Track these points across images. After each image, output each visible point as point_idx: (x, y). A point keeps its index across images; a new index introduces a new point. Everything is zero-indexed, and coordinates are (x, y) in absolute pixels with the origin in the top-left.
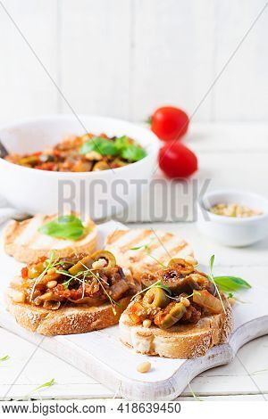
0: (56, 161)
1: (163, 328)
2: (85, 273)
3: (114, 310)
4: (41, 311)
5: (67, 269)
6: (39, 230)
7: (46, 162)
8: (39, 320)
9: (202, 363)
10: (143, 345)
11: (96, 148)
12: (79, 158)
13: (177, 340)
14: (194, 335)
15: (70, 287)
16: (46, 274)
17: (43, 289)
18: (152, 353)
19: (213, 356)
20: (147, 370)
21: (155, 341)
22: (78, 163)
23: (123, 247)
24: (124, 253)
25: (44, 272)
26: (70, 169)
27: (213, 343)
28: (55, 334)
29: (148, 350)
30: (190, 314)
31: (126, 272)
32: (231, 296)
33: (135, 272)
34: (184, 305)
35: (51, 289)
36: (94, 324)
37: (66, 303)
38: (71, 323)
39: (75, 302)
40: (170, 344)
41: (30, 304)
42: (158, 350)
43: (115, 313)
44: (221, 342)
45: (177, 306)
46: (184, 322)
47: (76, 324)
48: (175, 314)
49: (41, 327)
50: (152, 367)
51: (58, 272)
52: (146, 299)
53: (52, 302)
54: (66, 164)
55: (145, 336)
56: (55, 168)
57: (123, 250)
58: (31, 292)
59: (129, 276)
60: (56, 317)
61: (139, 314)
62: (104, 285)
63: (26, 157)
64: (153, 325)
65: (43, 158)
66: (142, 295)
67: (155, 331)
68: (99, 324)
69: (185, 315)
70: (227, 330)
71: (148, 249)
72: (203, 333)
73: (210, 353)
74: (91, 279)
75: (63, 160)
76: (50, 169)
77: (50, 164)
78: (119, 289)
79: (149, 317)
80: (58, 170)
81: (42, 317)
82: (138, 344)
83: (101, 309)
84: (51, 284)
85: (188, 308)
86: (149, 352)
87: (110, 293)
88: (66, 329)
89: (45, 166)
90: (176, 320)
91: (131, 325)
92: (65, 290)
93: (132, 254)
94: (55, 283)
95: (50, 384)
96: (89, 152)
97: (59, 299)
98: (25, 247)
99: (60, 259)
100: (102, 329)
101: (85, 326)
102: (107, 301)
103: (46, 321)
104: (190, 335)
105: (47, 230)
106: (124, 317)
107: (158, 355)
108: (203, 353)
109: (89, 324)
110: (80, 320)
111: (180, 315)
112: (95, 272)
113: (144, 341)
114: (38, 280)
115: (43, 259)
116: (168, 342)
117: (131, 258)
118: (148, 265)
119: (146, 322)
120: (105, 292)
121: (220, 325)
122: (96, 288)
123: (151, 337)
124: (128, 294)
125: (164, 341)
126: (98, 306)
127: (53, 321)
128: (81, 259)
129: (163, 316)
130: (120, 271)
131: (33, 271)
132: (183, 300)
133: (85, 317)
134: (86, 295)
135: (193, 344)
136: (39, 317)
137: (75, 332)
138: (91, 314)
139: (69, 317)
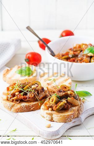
1: (56, 111)
2: (29, 90)
3: (39, 104)
4: (12, 104)
5: (23, 88)
6: (16, 72)
8: (12, 107)
9: (71, 124)
10: (49, 117)
13: (61, 116)
14: (67, 114)
15: (23, 95)
16: (15, 89)
17: (14, 95)
18: (52, 120)
20: (49, 127)
21: (53, 116)
23: (45, 79)
24: (45, 81)
25: (14, 89)
27: (75, 117)
28: (17, 112)
29: (50, 119)
30: (66, 106)
31: (45, 89)
32: (84, 99)
33: (49, 89)
34: (64, 103)
35: (17, 95)
36: (32, 108)
37: (22, 101)
38: (23, 108)
39: (25, 100)
41: (9, 101)
42: (54, 119)
43: (40, 105)
44: (78, 117)
45: (61, 104)
46: (64, 109)
47: (25, 109)
48: (60, 107)
49: (13, 109)
50: (51, 125)
51: (19, 89)
52: (51, 100)
53: (17, 100)
54: (80, 58)
55: (49, 114)
58: (9, 96)
59: (46, 91)
60: (18, 106)
61: (47, 106)
62: (36, 94)
64: (52, 110)
66: (50, 98)
67: (53, 112)
68: (34, 109)
69: (64, 107)
70: (81, 112)
71: (55, 80)
72: (71, 113)
73: (74, 121)
74: (31, 92)
78: (41, 96)
79: (51, 107)
81: (13, 106)
82: (47, 117)
84: (17, 93)
85: (66, 104)
86: (51, 120)
87: (38, 97)
88: (22, 110)
90: (61, 109)
91: (44, 110)
92: (21, 96)
93: (49, 82)
94: (18, 93)
95: (15, 131)
97: (19, 99)
98: (10, 78)
99: (20, 84)
101: (28, 109)
102: (37, 100)
103: (14, 107)
104: (66, 114)
105: (18, 72)
106: (43, 107)
107: (54, 121)
108: (71, 121)
109: (30, 108)
110: (26, 107)
111: (63, 107)
112: (33, 89)
113: (49, 116)
114: (12, 92)
115: (15, 84)
116: (58, 117)
117: (48, 84)
118: (54, 87)
119: (50, 109)
120: (36, 97)
121: (78, 110)
122: (33, 95)
123: (51, 114)
124: (45, 97)
125: (56, 116)
126: (34, 102)
127: (17, 107)
128: (28, 84)
129: (56, 107)
130: (43, 89)
131: (11, 88)
132: (64, 101)
133: (29, 106)
134: (29, 98)
135: (67, 117)
136: (12, 106)
137: (25, 111)
138: (31, 105)
139: (23, 106)
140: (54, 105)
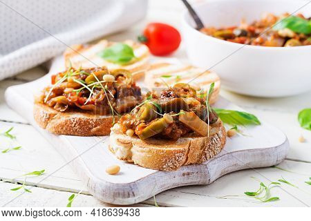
0: (249, 35)
1: (142, 139)
2: (96, 84)
4: (51, 111)
5: (84, 79)
7: (239, 36)
8: (49, 119)
9: (175, 178)
10: (121, 151)
11: (290, 26)
12: (272, 35)
13: (150, 151)
16: (66, 81)
17: (59, 92)
18: (128, 160)
19: (188, 174)
20: (115, 172)
21: (132, 150)
22: (270, 39)
26: (262, 43)
27: (190, 161)
28: (59, 133)
29: (125, 157)
30: (170, 130)
32: (235, 127)
35: (66, 94)
36: (94, 129)
37: (73, 108)
38: (73, 125)
40: (144, 154)
41: (45, 104)
42: (134, 159)
43: (114, 122)
44: (198, 163)
45: (160, 121)
47: (77, 127)
49: (50, 125)
50: (120, 171)
51: (76, 81)
53: (62, 105)
54: (258, 40)
55: (123, 143)
56: (247, 42)
57: (155, 77)
58: (48, 94)
60: (62, 118)
62: (110, 97)
63: (220, 30)
64: (135, 135)
65: (237, 32)
66: (138, 109)
67: (134, 140)
68: (99, 130)
69: (164, 131)
73: (186, 170)
74: (100, 89)
75: (256, 36)
76: (242, 42)
77: (242, 38)
79: (132, 127)
80: (250, 44)
81: (50, 117)
83: (102, 117)
84: (66, 90)
86: (126, 159)
87: (114, 105)
88: (68, 130)
89: (237, 39)
90: (154, 133)
92: (75, 96)
94: (71, 89)
96: (283, 29)
97: (68, 103)
99: (81, 70)
100: (102, 135)
101: (85, 130)
102: (108, 113)
103: (53, 121)
106: (117, 127)
107: (133, 163)
108: (176, 168)
109: (90, 129)
110: (80, 122)
111: (159, 131)
112: (104, 84)
113: (122, 147)
114: (56, 85)
116: (142, 152)
119: (129, 132)
120: (109, 103)
121: (203, 147)
122: (101, 98)
123: (129, 145)
125: (141, 150)
127: (59, 122)
129: (144, 127)
132: (168, 117)
133: (87, 122)
135: (165, 157)
136: (48, 116)
137: (76, 133)
138: (92, 120)
139: (72, 120)
140: (140, 123)
